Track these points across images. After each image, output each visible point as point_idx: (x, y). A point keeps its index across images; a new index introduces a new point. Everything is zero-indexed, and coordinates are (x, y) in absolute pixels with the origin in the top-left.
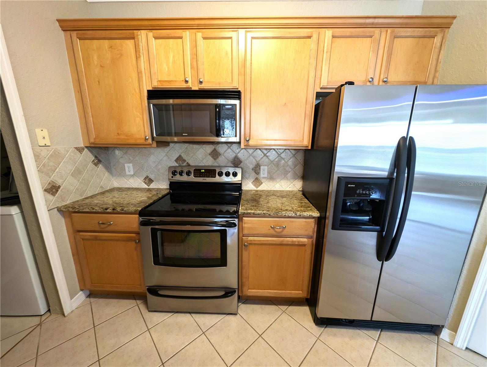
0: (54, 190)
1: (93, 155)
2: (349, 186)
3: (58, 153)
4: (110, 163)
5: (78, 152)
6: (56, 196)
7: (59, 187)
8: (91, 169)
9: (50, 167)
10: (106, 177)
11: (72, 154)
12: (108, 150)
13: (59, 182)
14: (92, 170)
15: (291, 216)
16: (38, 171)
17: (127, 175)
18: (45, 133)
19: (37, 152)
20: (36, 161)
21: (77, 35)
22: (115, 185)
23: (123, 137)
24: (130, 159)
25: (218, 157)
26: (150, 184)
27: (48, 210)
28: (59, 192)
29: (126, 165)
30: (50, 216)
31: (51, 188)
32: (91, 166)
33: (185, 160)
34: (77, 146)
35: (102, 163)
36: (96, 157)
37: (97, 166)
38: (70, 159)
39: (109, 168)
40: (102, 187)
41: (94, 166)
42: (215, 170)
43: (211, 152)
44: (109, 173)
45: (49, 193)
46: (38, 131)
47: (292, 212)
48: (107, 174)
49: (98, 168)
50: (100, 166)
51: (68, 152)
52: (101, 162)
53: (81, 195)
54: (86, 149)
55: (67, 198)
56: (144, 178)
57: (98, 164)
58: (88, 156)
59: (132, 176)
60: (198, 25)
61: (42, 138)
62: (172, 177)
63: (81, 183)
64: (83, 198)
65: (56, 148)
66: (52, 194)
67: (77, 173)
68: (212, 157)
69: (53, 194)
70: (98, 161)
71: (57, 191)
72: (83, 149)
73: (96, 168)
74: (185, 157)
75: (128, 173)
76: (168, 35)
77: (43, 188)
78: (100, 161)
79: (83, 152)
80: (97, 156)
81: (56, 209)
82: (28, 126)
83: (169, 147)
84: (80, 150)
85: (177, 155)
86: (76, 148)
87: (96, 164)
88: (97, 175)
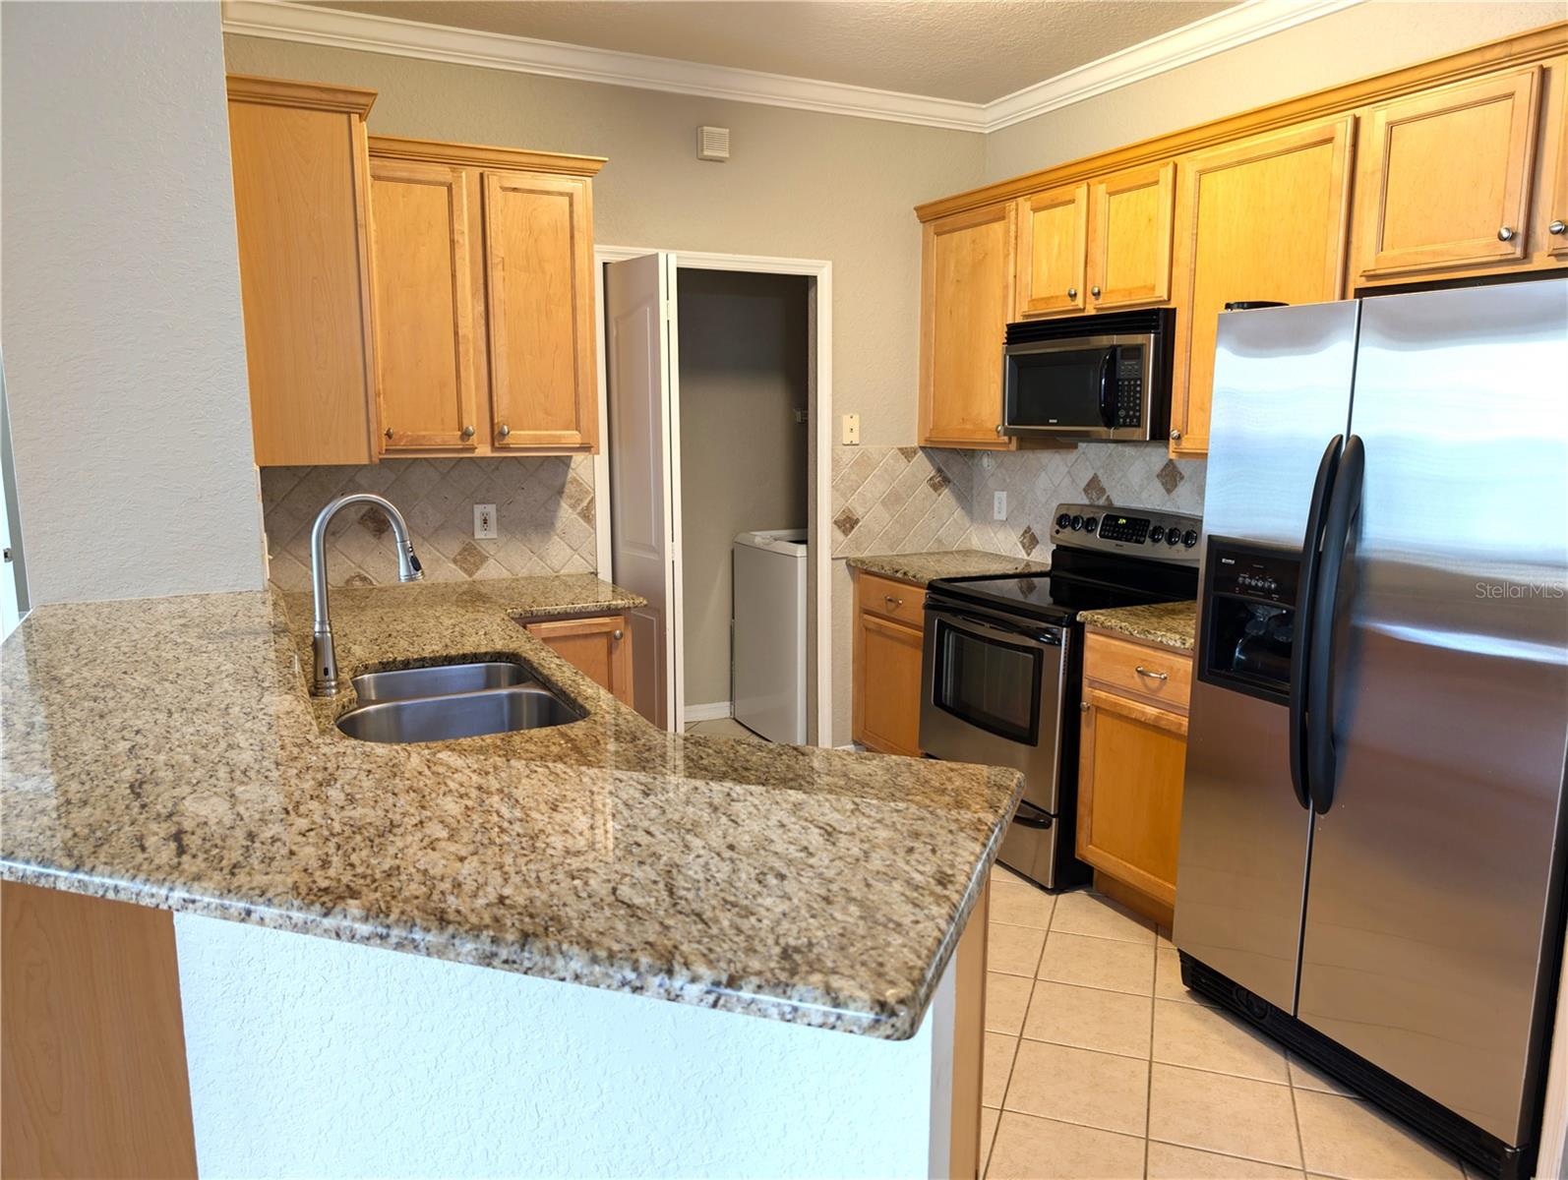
0: (848, 525)
1: (933, 465)
2: (1224, 560)
3: (868, 457)
4: (972, 488)
5: (903, 457)
6: (850, 536)
7: (857, 521)
8: (923, 495)
9: (850, 483)
10: (954, 520)
11: (892, 461)
12: (973, 457)
13: (859, 511)
14: (924, 499)
15: (1174, 647)
16: (833, 487)
17: (997, 521)
18: (855, 423)
19: (838, 455)
20: (833, 470)
21: (935, 229)
22: (973, 543)
23: (969, 426)
24: (1005, 480)
25: (1176, 486)
26: (1031, 550)
27: (833, 559)
28: (854, 530)
29: (997, 494)
30: (833, 570)
31: (845, 520)
32: (925, 488)
33: (1104, 489)
34: (904, 446)
35: (951, 485)
36: (939, 470)
37: (939, 492)
38: (886, 470)
39: (966, 498)
40: (939, 541)
41: (931, 489)
42: (1149, 521)
43: (1162, 470)
44: (963, 513)
45: (840, 527)
46: (846, 418)
47: (1178, 637)
48: (958, 513)
49: (939, 495)
50: (946, 491)
51: (884, 456)
52: (949, 482)
53: (891, 548)
54: (920, 453)
55: (865, 545)
56: (1022, 533)
57: (942, 486)
58: (923, 467)
59: (1003, 523)
60: (1103, 168)
61: (849, 430)
62: (1058, 532)
63: (897, 522)
64: (895, 553)
65: (866, 449)
66: (844, 532)
67: (893, 500)
68: (1163, 484)
69: (846, 532)
70: (942, 480)
71: (853, 528)
72: (915, 453)
73: (936, 495)
74: (1105, 483)
75: (997, 516)
76: (1053, 200)
77: (833, 517)
78: (946, 481)
79: (912, 458)
80: (943, 468)
81: (844, 561)
82: (834, 411)
83: (1075, 451)
84: (907, 453)
85: (1089, 476)
86: (900, 449)
87: (935, 487)
88: (934, 510)
